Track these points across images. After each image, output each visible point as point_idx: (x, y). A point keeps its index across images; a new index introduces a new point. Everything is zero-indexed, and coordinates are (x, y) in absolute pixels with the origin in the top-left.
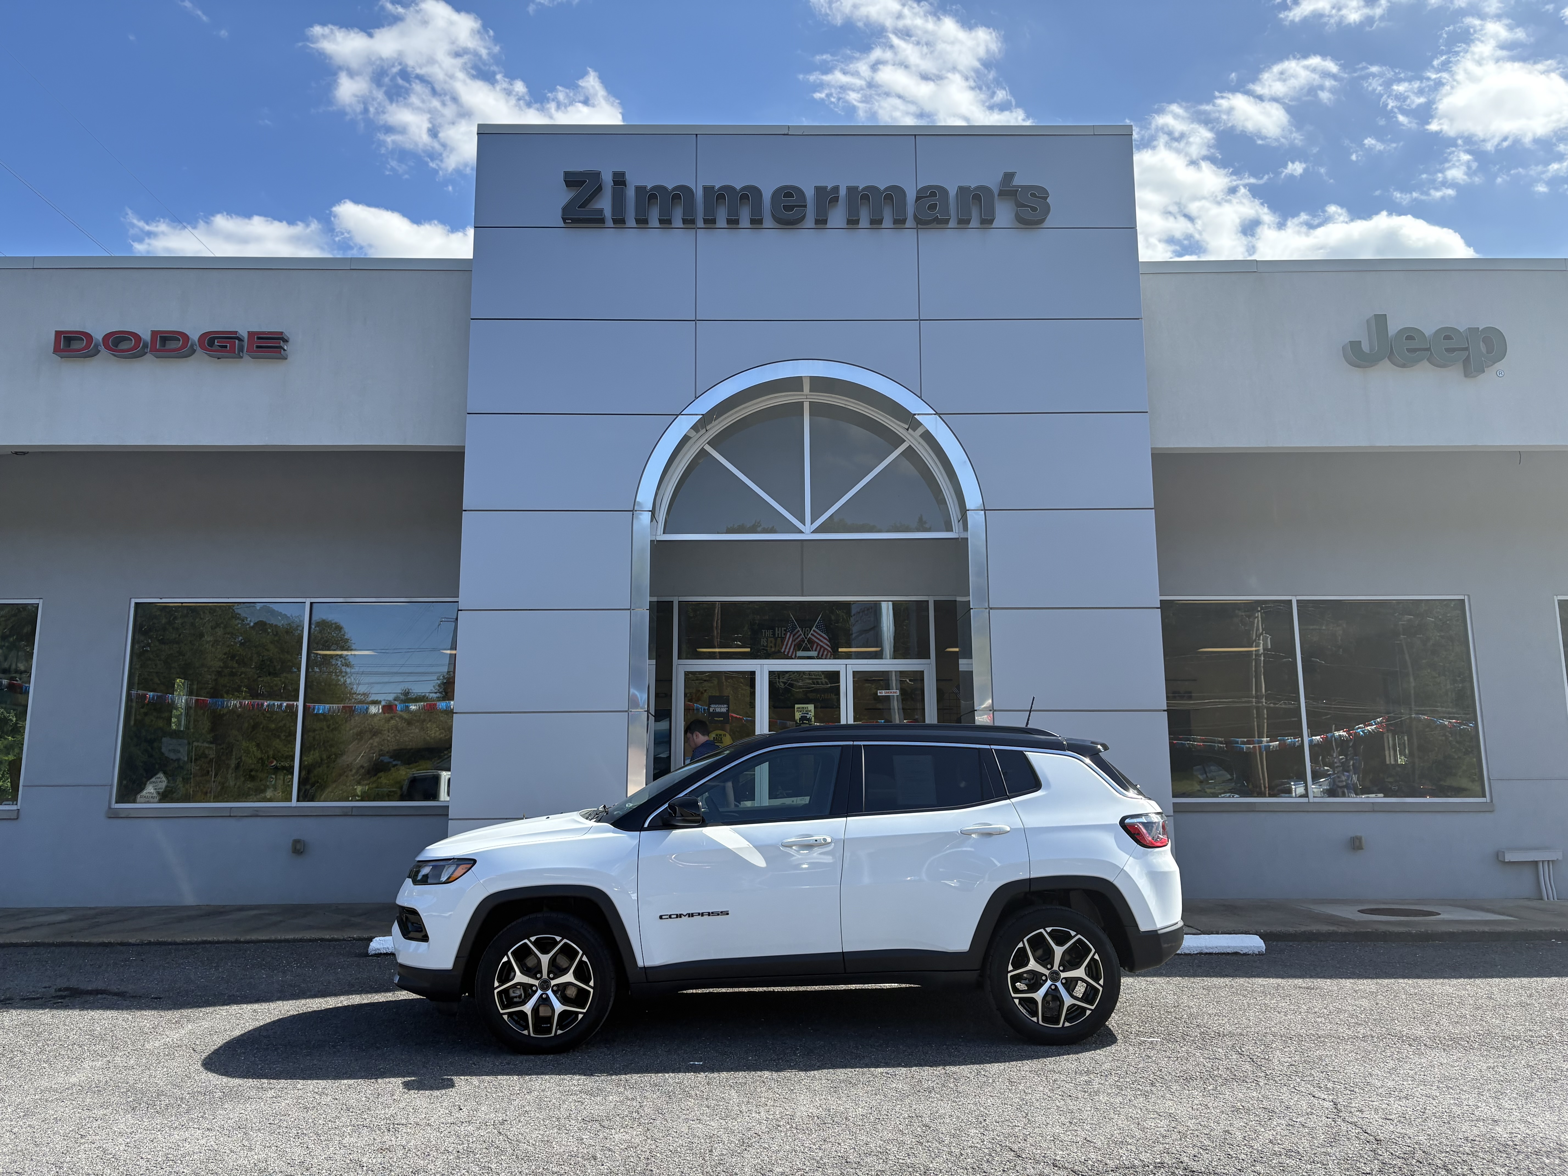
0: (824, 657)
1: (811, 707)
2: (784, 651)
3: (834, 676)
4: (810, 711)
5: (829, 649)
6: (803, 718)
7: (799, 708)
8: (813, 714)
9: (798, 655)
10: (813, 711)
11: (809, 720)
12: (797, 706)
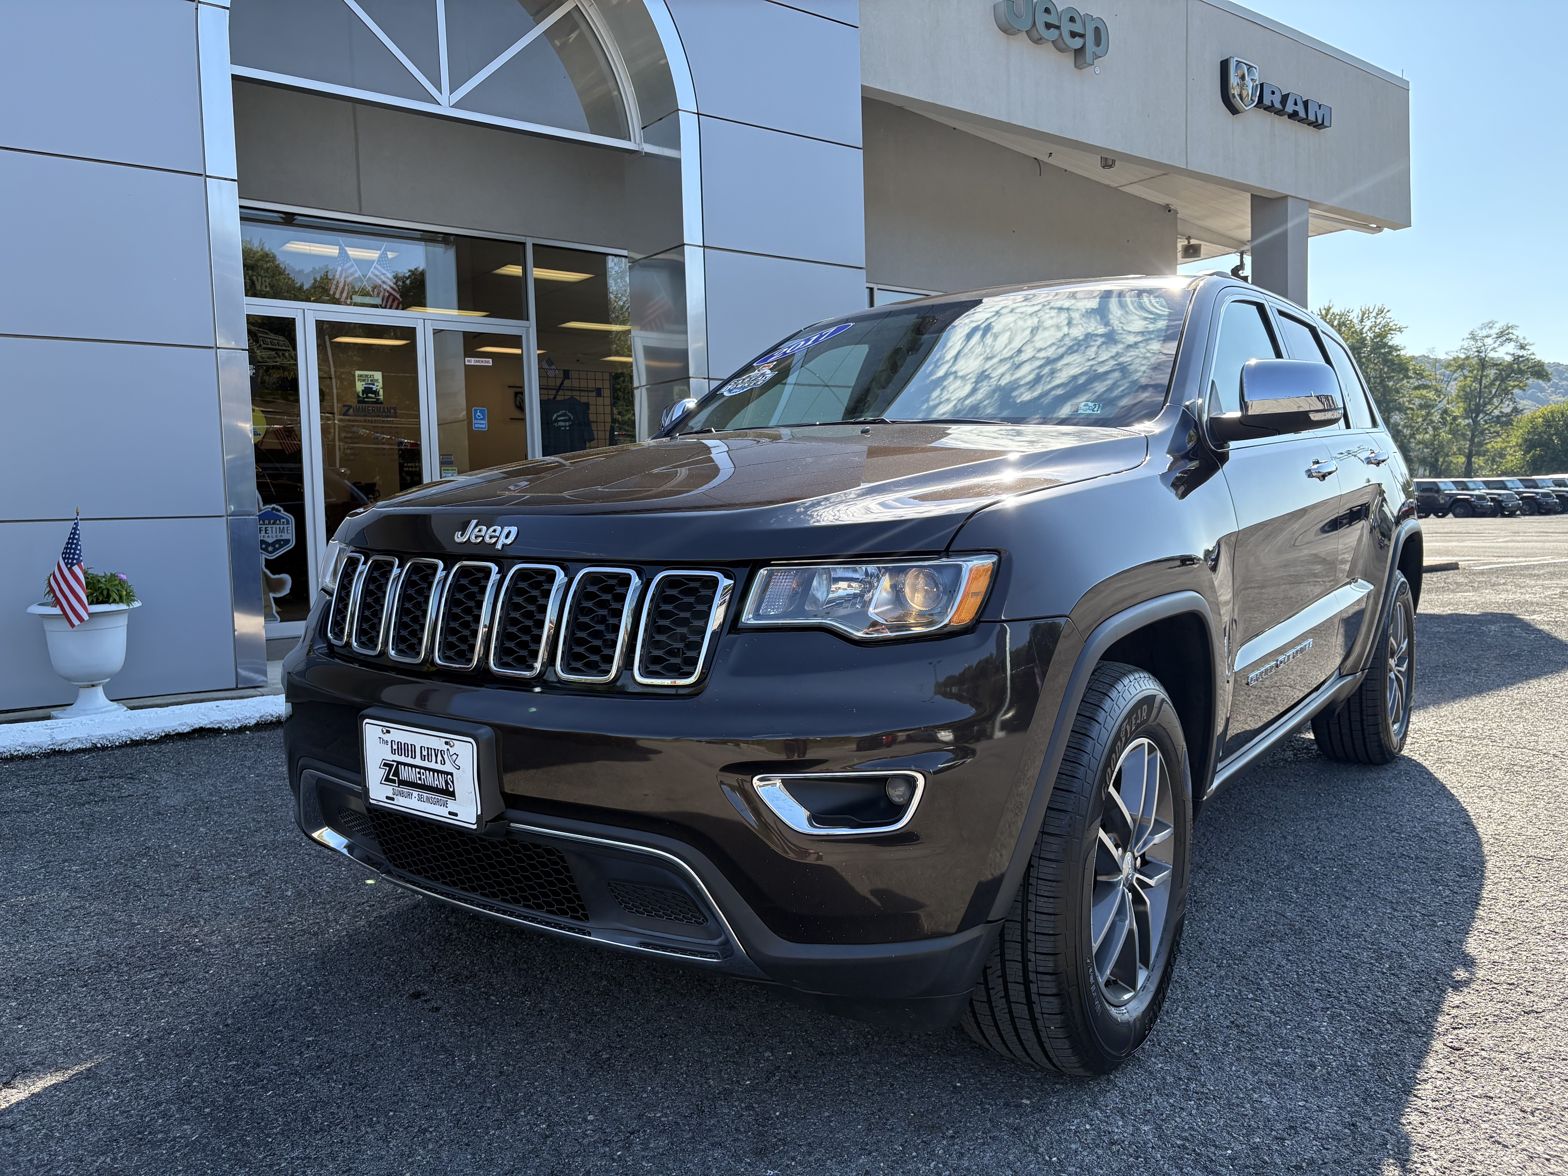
0: (388, 306)
1: (378, 375)
2: (334, 293)
3: (409, 333)
4: (377, 381)
5: (398, 296)
6: (367, 391)
7: (361, 376)
8: (380, 384)
9: (354, 301)
10: (380, 380)
11: (376, 393)
12: (358, 373)
